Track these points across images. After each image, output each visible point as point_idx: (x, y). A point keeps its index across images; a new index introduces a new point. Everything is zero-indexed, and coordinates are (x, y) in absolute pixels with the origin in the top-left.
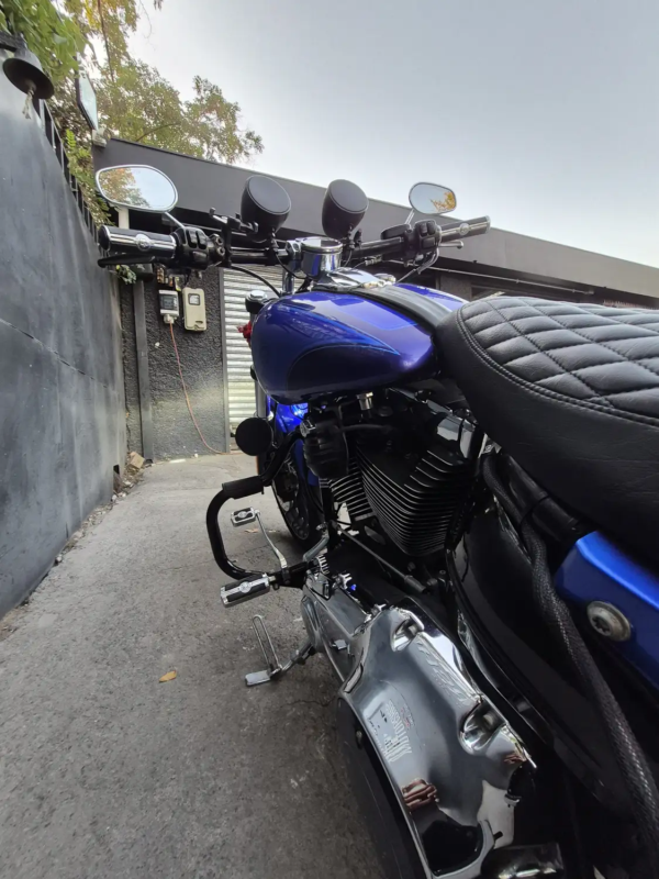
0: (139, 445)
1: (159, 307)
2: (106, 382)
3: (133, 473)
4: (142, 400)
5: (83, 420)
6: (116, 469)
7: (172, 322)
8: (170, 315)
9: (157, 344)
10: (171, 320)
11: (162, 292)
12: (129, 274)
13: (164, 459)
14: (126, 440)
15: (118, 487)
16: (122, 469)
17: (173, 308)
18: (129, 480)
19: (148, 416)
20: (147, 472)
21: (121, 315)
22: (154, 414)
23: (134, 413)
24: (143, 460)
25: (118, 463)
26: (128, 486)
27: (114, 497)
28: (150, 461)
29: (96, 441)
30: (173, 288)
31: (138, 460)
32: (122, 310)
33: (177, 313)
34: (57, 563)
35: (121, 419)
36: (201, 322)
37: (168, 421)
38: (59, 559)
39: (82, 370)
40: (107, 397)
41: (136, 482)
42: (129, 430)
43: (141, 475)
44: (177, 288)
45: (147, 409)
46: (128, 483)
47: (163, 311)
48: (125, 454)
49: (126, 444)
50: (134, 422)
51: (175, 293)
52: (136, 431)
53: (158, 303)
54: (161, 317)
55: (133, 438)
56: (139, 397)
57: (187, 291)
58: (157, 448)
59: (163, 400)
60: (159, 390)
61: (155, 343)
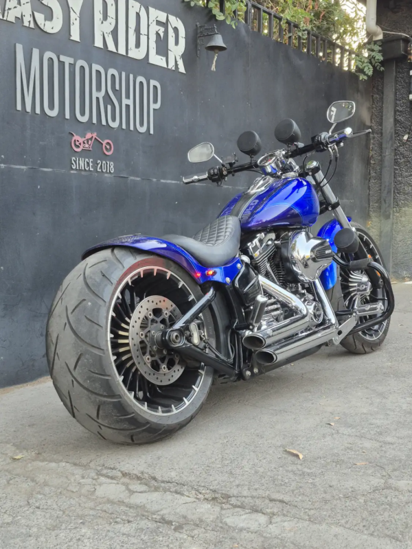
4: (383, 206)
9: (406, 137)
12: (366, 70)
19: (387, 226)
22: (396, 223)
23: (376, 221)
45: (386, 217)
47: (411, 97)
50: (375, 232)
56: (381, 202)
58: (396, 265)
59: (408, 206)
60: (405, 194)
61: (403, 136)
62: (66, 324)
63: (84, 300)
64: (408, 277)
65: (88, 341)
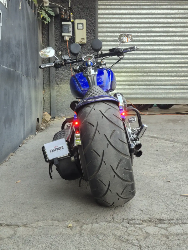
0: (49, 108)
1: (61, 32)
2: (35, 77)
3: (45, 123)
4: (51, 84)
5: (27, 97)
6: (38, 119)
7: (68, 39)
8: (67, 36)
9: (60, 53)
10: (67, 39)
11: (63, 23)
12: (47, 19)
13: (61, 117)
14: (42, 105)
15: (38, 129)
16: (40, 120)
17: (69, 32)
18: (44, 126)
19: (54, 93)
20: (52, 123)
21: (43, 37)
22: (57, 92)
23: (47, 91)
24: (50, 117)
25: (39, 117)
26: (42, 129)
27: (37, 133)
28: (53, 118)
29: (31, 105)
30: (69, 21)
31: (48, 117)
32: (43, 34)
33: (71, 34)
34: (20, 146)
35: (41, 94)
36: (84, 39)
37: (64, 96)
38: (21, 146)
39: (27, 75)
40: (35, 84)
41: (46, 128)
42: (44, 100)
43: (49, 125)
44: (72, 20)
45: (53, 89)
46: (43, 128)
47: (63, 34)
48: (42, 113)
49: (42, 108)
50: (47, 96)
51: (70, 23)
52: (47, 101)
53: (61, 29)
54: (63, 37)
55: (46, 104)
56: (50, 82)
57: (77, 21)
58: (58, 111)
59: (62, 84)
60: (60, 78)
61: (59, 52)
62: (108, 144)
63: (115, 130)
64: (64, 116)
65: (123, 152)
